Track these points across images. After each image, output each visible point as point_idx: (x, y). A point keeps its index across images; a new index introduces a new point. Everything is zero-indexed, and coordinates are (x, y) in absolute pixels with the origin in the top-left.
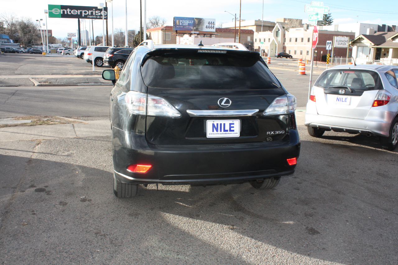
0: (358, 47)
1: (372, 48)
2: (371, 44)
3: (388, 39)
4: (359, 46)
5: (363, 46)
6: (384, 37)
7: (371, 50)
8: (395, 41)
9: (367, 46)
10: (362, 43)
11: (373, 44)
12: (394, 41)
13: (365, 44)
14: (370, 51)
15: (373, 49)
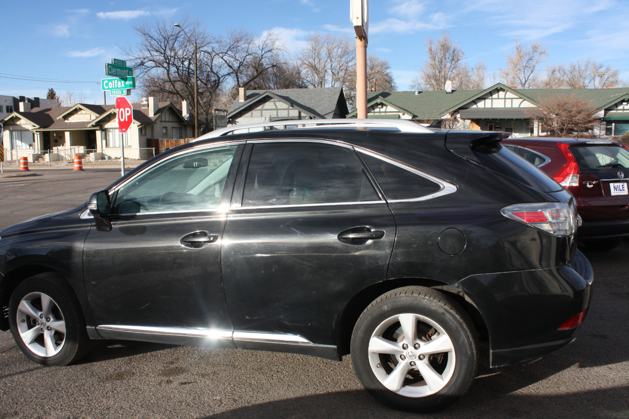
0: (11, 132)
1: (36, 132)
2: (34, 126)
3: (58, 118)
4: (13, 131)
5: (21, 131)
6: (48, 115)
7: (36, 135)
8: (68, 120)
9: (28, 130)
10: (17, 125)
11: (37, 126)
12: (66, 121)
13: (23, 126)
14: (34, 137)
15: (38, 133)
